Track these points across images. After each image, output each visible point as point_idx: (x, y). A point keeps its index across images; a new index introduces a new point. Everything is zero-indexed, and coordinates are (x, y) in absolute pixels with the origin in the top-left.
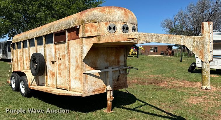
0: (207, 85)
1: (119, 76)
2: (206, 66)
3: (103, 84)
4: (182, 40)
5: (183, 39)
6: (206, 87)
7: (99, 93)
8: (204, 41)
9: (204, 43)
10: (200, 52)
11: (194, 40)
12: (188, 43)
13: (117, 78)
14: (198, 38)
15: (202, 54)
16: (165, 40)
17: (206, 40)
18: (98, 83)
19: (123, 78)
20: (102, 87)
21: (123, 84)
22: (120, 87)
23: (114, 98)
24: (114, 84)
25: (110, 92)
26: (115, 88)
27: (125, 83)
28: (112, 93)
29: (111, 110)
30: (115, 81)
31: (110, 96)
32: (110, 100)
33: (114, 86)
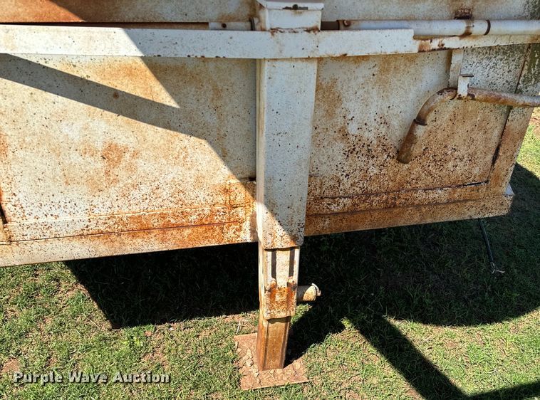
1: (420, 120)
3: (222, 174)
7: (171, 246)
13: (396, 133)
18: (144, 166)
19: (479, 136)
20: (202, 200)
21: (459, 190)
22: (418, 206)
23: (319, 294)
24: (347, 183)
25: (274, 258)
26: (353, 211)
27: (483, 175)
28: (288, 268)
29: (278, 363)
30: (370, 155)
31: (265, 290)
32: (265, 310)
33: (351, 197)
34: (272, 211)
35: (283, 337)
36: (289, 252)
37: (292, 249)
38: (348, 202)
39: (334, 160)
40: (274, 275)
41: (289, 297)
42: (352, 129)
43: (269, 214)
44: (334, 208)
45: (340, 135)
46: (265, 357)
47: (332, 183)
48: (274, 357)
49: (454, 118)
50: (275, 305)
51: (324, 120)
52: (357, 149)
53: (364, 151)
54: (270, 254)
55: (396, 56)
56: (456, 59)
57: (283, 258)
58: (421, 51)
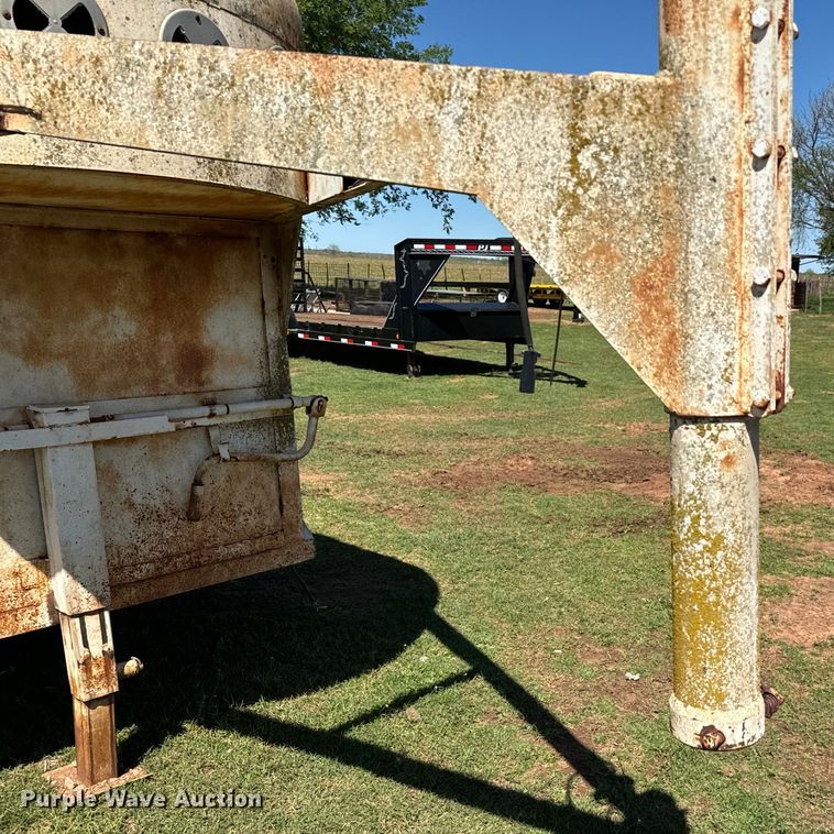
0: (720, 697)
1: (197, 482)
2: (711, 471)
4: (447, 122)
5: (456, 108)
6: (705, 717)
8: (684, 142)
9: (680, 166)
10: (645, 288)
11: (574, 131)
12: (512, 162)
13: (181, 498)
14: (618, 103)
15: (668, 313)
16: (282, 123)
17: (706, 126)
19: (259, 492)
21: (258, 541)
22: (224, 562)
23: (142, 666)
24: (145, 549)
25: (83, 625)
26: (159, 576)
27: (276, 525)
28: (100, 633)
29: (110, 770)
30: (161, 520)
31: (79, 664)
32: (82, 689)
33: (152, 562)
34: (72, 574)
35: (109, 728)
36: (97, 616)
37: (100, 612)
38: (151, 567)
39: (125, 530)
40: (86, 645)
41: (107, 668)
42: (137, 499)
43: (70, 578)
44: (137, 575)
45: (127, 506)
46: (92, 761)
47: (129, 551)
48: (104, 761)
49: (229, 479)
50: (93, 681)
51: (107, 495)
52: (147, 516)
53: (154, 516)
54: (77, 620)
55: (158, 435)
56: (214, 433)
57: (92, 623)
58: (178, 429)
